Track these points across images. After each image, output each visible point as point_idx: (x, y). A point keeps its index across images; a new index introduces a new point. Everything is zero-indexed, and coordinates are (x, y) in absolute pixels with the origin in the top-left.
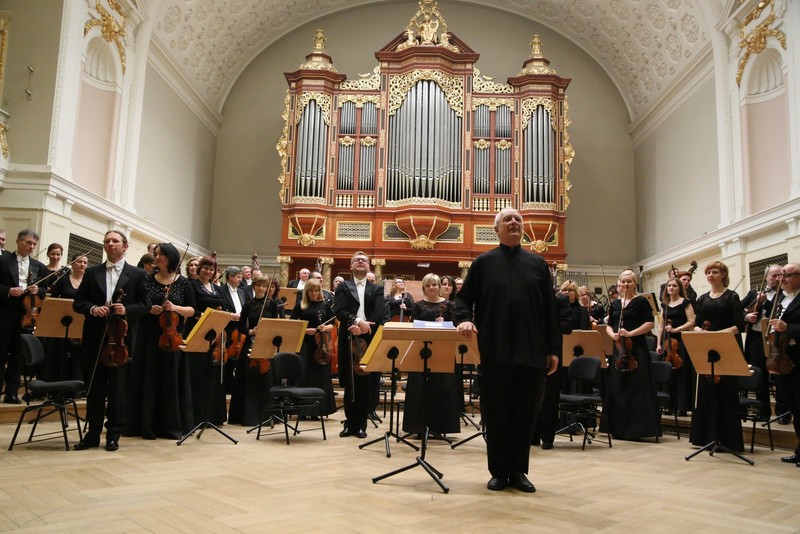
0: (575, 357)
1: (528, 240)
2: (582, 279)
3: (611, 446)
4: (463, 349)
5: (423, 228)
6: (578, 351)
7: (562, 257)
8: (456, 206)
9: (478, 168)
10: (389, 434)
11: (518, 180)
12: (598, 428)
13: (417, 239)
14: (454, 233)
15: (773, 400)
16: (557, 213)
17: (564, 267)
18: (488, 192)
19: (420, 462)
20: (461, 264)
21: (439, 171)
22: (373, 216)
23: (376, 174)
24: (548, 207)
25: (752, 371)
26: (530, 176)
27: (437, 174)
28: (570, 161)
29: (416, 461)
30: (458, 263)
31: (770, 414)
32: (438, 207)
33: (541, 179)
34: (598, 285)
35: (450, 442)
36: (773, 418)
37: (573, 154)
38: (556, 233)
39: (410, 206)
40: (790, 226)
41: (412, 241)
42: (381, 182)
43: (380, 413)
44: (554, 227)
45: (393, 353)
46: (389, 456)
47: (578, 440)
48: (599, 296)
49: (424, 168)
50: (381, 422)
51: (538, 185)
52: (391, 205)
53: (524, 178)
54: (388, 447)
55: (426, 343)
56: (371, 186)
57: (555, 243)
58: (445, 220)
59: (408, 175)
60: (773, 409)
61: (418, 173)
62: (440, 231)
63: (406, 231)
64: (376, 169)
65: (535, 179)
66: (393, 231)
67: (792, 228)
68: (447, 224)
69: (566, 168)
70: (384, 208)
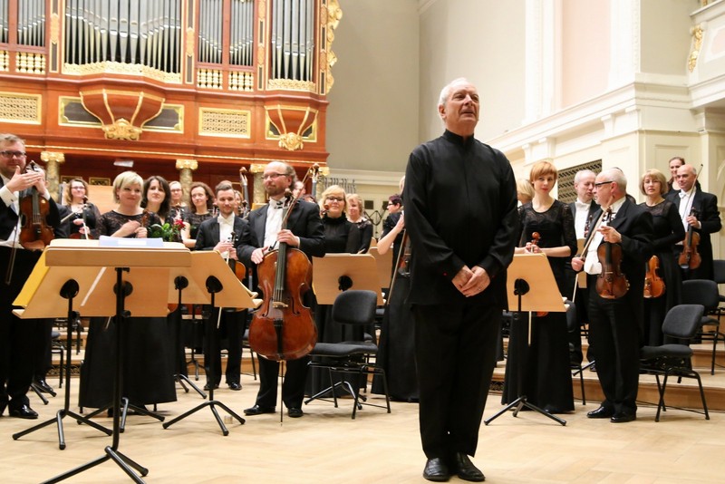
0: (341, 292)
1: (276, 133)
2: (350, 187)
3: (389, 412)
4: (181, 283)
5: (123, 109)
6: (345, 282)
7: (323, 157)
8: (172, 79)
9: (206, 25)
10: (63, 413)
11: (262, 47)
12: (369, 387)
13: (114, 125)
14: (170, 118)
15: (584, 342)
16: (317, 96)
17: (325, 171)
18: (219, 61)
19: (112, 454)
20: (180, 164)
21: (147, 25)
22: (43, 86)
23: (47, 24)
24: (303, 87)
25: (567, 306)
26: (280, 42)
27: (143, 30)
28: (335, 24)
29: (104, 454)
30: (175, 161)
31: (581, 360)
32: (145, 79)
33: (295, 48)
34: (369, 198)
35: (162, 419)
36: (585, 364)
37: (340, 15)
38: (315, 125)
39: (103, 75)
40: (605, 125)
41: (106, 128)
42: (56, 36)
43: (52, 382)
44: (312, 116)
45: (70, 289)
46: (62, 447)
47: (346, 405)
48: (369, 212)
49: (124, 18)
50: (54, 395)
51: (291, 57)
52: (73, 71)
53: (271, 45)
54: (60, 434)
55: (119, 271)
56: (39, 40)
57: (313, 138)
58: (156, 98)
59: (100, 28)
60: (585, 353)
61: (114, 26)
62: (147, 115)
63: (96, 111)
64: (47, 12)
65: (287, 47)
66: (74, 112)
67: (608, 126)
68: (158, 104)
69: (330, 35)
70: (60, 75)
